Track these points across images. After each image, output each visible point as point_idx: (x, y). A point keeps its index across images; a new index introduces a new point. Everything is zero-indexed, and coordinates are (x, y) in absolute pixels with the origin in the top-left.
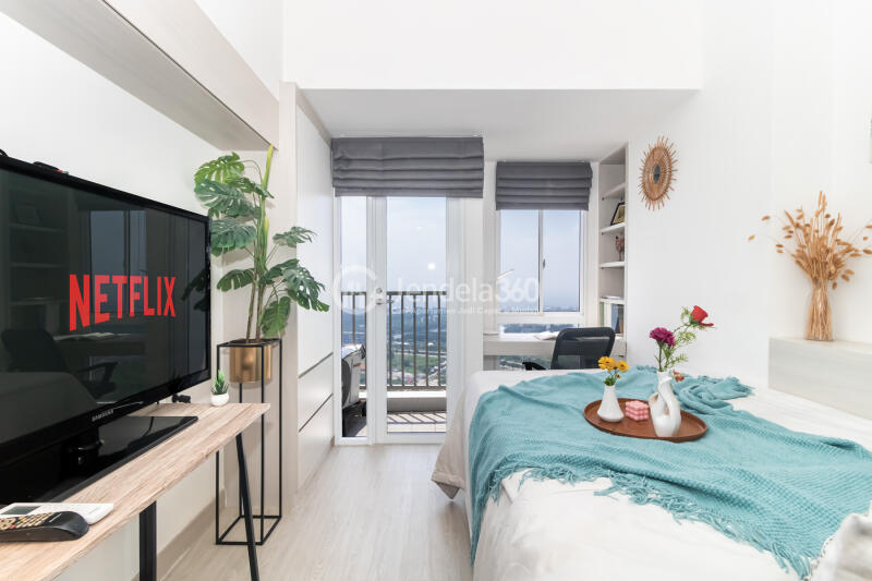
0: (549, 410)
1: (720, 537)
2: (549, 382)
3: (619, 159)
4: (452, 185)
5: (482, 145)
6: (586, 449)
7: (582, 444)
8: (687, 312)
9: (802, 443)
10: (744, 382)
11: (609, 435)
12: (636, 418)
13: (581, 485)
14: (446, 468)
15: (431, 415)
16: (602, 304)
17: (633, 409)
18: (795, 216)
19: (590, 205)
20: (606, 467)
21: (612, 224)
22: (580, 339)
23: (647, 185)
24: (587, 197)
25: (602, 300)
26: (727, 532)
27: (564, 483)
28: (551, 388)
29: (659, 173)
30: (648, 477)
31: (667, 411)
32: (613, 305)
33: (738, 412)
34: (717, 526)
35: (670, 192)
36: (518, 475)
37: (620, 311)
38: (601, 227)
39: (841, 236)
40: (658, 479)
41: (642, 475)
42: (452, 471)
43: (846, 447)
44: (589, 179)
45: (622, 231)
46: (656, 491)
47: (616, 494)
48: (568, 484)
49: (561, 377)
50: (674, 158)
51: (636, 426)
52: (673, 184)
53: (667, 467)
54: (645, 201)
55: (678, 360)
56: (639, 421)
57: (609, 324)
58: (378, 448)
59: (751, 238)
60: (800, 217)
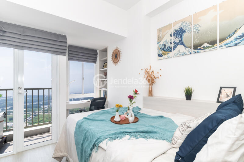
0: (101, 122)
1: (155, 140)
2: (97, 114)
3: (105, 51)
4: (55, 50)
5: (66, 38)
6: (117, 130)
7: (115, 129)
8: (134, 91)
9: (155, 118)
10: (139, 107)
11: (120, 125)
12: (123, 119)
13: (124, 139)
14: (59, 151)
15: (41, 135)
16: (100, 91)
17: (122, 117)
18: (146, 69)
19: (97, 62)
20: (126, 132)
21: (103, 68)
22: (97, 101)
23: (113, 59)
24: (96, 60)
25: (100, 90)
26: (156, 139)
27: (119, 140)
28: (98, 116)
29: (116, 56)
30: (136, 132)
31: (132, 116)
32: (103, 91)
33: (142, 114)
34: (154, 138)
35: (119, 61)
36: (105, 142)
37: (106, 92)
38: (100, 68)
39: (154, 74)
40: (138, 132)
41: (135, 132)
42: (61, 152)
43: (161, 117)
44: (97, 55)
45: (106, 70)
46: (139, 135)
47: (131, 138)
48: (120, 139)
49: (99, 112)
50: (121, 53)
51: (124, 121)
52: (120, 59)
53: (136, 129)
54: (113, 63)
55: (133, 103)
56: (124, 120)
57: (102, 96)
58: (20, 154)
59: (139, 74)
60: (147, 70)
